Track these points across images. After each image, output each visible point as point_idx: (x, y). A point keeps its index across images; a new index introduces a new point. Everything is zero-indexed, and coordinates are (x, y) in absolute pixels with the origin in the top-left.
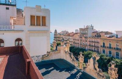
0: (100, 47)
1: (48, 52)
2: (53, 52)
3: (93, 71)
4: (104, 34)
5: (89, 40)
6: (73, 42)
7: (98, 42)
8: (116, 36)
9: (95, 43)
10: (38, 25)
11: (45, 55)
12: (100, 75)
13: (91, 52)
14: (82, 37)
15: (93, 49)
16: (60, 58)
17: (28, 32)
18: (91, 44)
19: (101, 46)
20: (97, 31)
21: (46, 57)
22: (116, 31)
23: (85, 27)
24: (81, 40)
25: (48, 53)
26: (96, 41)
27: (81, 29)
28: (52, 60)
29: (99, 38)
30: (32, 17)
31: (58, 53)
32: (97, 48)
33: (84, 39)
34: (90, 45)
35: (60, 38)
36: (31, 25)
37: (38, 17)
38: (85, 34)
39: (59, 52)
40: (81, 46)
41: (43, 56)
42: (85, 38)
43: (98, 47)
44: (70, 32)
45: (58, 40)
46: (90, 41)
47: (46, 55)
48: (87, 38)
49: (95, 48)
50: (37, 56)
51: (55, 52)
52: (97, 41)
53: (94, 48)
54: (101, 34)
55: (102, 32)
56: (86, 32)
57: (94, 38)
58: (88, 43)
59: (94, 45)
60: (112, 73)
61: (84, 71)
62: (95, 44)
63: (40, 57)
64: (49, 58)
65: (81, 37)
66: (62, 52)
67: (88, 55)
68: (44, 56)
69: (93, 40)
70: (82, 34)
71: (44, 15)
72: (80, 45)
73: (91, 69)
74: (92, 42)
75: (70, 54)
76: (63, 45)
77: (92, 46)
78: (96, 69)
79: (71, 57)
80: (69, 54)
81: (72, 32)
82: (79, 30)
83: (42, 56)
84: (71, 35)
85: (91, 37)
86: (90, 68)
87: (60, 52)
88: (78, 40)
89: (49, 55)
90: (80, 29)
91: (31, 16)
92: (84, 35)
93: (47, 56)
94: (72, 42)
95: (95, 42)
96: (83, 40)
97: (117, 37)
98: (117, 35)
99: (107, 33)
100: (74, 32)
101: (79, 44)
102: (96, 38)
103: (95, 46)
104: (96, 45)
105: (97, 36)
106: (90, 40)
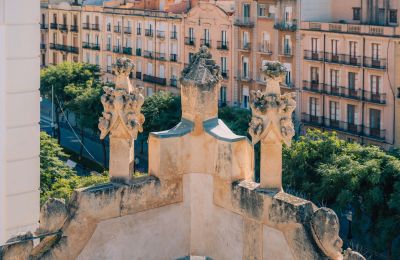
0: (390, 100)
2: (113, 203)
5: (306, 43)
7: (376, 65)
9: (352, 69)
13: (336, 141)
14: (250, 27)
15: (341, 114)
18: (327, 75)
24: (248, 47)
25: (57, 222)
26: (359, 52)
29: (388, 31)
31: (160, 205)
32: (368, 107)
33: (267, 37)
34: (315, 83)
35: (75, 29)
39: (164, 193)
40: (246, 91)
42: (280, 27)
43: (376, 98)
45: (54, 47)
46: (315, 57)
48: (293, 29)
49: (351, 109)
51: (130, 198)
52: (369, 54)
53: (343, 104)
57: (344, 28)
58: (303, 71)
59: (343, 81)
62: (352, 76)
65: (243, 20)
66: (200, 189)
67: (314, 161)
69: (343, 45)
72: (241, 83)
74: (335, 60)
75: (306, 220)
76: (208, 125)
77: (334, 92)
80: (295, 225)
85: (325, 26)
87: (175, 199)
88: (224, 48)
89: (72, 238)
92: (272, 9)
94: (174, 59)
95: (353, 62)
96: (261, 46)
101: (232, 74)
102: (365, 29)
103: (352, 90)
104: (364, 80)
105: (364, 15)
106: (320, 43)
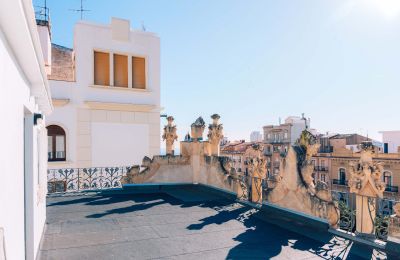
1: (146, 159)
2: (166, 160)
3: (295, 192)
4: (344, 141)
6: (244, 170)
7: (323, 170)
8: (383, 146)
10: (120, 83)
11: (137, 167)
12: (321, 200)
14: (271, 156)
16: (189, 182)
17: (87, 106)
19: (335, 182)
20: (321, 135)
21: (142, 176)
22: (384, 133)
23: (283, 122)
25: (147, 163)
27: (269, 129)
28: (160, 186)
29: (328, 154)
30: (99, 57)
31: (182, 164)
33: (277, 160)
36: (95, 83)
37: (119, 59)
38: (281, 144)
39: (184, 160)
41: (129, 170)
42: (282, 156)
44: (232, 142)
47: (142, 169)
50: (107, 170)
51: (171, 159)
52: (320, 165)
54: (334, 143)
55: (337, 137)
56: (286, 136)
60: (362, 178)
61: (266, 203)
63: (119, 171)
64: (151, 179)
65: (268, 153)
66: (196, 160)
68: (133, 172)
70: (272, 144)
71: (139, 53)
73: (288, 190)
75: (221, 160)
78: (304, 184)
79: (224, 169)
80: (218, 162)
81: (239, 139)
82: (262, 132)
83: (125, 171)
84: (236, 148)
86: (288, 186)
87: (187, 163)
89: (152, 169)
90: (265, 128)
91: (95, 52)
92: (279, 148)
93: (143, 172)
96: (275, 164)
97: (386, 151)
98: (386, 145)
99: (352, 139)
100: (248, 140)
